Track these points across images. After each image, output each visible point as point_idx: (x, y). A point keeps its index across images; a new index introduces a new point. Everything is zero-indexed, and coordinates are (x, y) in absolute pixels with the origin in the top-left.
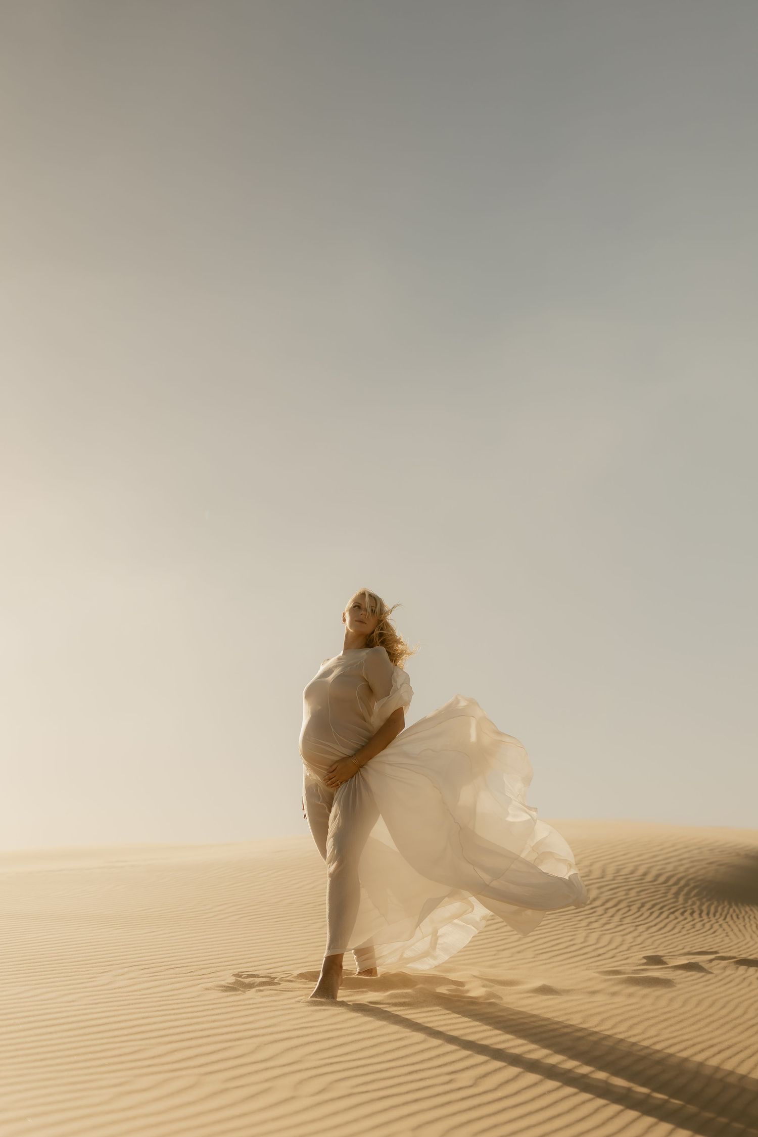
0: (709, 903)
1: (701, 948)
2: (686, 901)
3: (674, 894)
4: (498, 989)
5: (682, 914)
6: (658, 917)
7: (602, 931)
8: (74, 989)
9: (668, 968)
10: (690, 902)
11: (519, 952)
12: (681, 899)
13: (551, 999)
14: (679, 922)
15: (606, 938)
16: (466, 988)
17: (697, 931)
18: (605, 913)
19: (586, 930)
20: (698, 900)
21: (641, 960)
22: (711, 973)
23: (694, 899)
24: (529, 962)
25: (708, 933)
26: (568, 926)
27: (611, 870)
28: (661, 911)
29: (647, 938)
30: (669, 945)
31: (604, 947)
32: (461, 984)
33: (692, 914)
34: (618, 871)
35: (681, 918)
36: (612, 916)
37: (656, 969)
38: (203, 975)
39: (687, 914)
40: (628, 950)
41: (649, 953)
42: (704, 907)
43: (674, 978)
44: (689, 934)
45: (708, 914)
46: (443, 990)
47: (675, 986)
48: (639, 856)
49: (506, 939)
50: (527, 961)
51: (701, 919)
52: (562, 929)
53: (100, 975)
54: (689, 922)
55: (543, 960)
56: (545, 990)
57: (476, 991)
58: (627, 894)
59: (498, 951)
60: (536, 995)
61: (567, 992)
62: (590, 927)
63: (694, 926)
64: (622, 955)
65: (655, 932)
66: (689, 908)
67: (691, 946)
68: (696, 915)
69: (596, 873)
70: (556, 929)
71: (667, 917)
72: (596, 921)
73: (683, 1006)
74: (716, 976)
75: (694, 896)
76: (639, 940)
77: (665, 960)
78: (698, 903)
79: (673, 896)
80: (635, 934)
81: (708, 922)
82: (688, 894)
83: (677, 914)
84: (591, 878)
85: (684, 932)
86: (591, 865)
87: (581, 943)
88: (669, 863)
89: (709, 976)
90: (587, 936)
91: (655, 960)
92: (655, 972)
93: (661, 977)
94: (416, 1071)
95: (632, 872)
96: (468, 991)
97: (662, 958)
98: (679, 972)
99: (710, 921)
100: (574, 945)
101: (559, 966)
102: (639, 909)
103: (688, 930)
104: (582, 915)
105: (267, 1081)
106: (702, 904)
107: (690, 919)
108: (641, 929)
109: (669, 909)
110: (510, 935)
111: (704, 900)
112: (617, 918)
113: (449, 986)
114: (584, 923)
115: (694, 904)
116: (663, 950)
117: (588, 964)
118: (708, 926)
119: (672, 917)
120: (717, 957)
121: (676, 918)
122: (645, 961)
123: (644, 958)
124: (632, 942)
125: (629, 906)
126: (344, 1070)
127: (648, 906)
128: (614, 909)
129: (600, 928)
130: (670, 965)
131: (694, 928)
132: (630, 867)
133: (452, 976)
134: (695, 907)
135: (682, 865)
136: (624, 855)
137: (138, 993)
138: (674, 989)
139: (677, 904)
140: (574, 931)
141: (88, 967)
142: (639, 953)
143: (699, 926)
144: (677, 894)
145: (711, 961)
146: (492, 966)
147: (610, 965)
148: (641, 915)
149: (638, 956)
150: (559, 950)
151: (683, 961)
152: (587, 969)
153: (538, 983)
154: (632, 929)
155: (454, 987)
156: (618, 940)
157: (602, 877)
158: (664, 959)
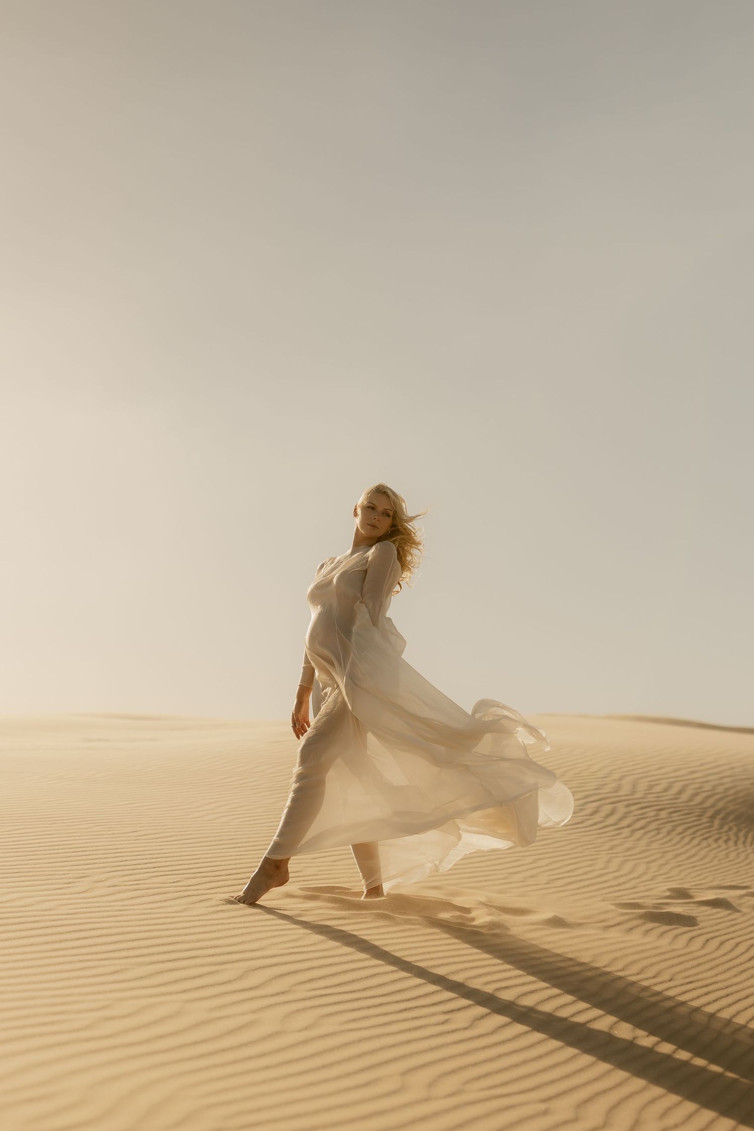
0: (746, 830)
1: (731, 881)
2: (721, 826)
3: (708, 817)
4: (505, 918)
5: (716, 840)
6: (688, 843)
7: (625, 856)
8: (49, 895)
9: (694, 903)
10: (726, 828)
11: (533, 876)
12: (717, 822)
13: (561, 933)
14: (711, 851)
15: (628, 867)
16: (473, 914)
17: (730, 861)
18: (631, 836)
19: (608, 854)
20: (735, 825)
21: (664, 892)
22: (739, 911)
23: (732, 824)
24: (542, 889)
25: (742, 864)
26: (588, 849)
27: (642, 786)
28: (694, 836)
29: (674, 868)
30: (699, 875)
31: (625, 875)
32: (467, 910)
33: (726, 841)
34: (650, 787)
35: (715, 845)
36: (639, 839)
37: (678, 904)
38: (190, 886)
39: (721, 842)
40: (651, 880)
41: (675, 885)
42: (741, 834)
43: (697, 915)
44: (721, 864)
45: (744, 843)
46: (445, 915)
47: (699, 925)
48: (676, 770)
49: (519, 860)
50: (538, 887)
51: (736, 847)
52: (581, 852)
53: (78, 880)
54: (722, 851)
55: (558, 887)
56: (557, 922)
57: (481, 918)
58: (657, 815)
59: (510, 873)
60: (546, 927)
61: (579, 925)
62: (614, 851)
63: (727, 855)
64: (645, 886)
65: (683, 861)
66: (724, 834)
67: (721, 878)
68: (731, 843)
69: (626, 789)
70: (576, 851)
71: (699, 844)
72: (620, 845)
73: (703, 948)
74: (744, 915)
75: (732, 821)
76: (667, 868)
77: (691, 894)
78: (735, 829)
79: (708, 819)
80: (662, 861)
81: (744, 852)
82: (724, 819)
83: (710, 840)
84: (619, 794)
85: (716, 862)
86: (621, 779)
87: (601, 869)
88: (707, 782)
89: (736, 915)
90: (608, 862)
91: (682, 894)
92: (677, 908)
93: (682, 913)
94: (410, 1009)
95: (666, 790)
96: (473, 919)
97: (688, 891)
98: (704, 908)
99: (746, 851)
100: (594, 870)
101: (572, 895)
102: (669, 833)
103: (720, 860)
104: (605, 837)
105: (253, 1012)
106: (739, 830)
107: (724, 847)
108: (669, 856)
109: (702, 835)
110: (524, 856)
111: (743, 825)
112: (643, 843)
113: (454, 912)
114: (607, 846)
115: (730, 829)
116: (689, 882)
117: (605, 894)
118: (743, 856)
119: (705, 843)
120: (748, 892)
121: (709, 845)
122: (668, 893)
123: (669, 890)
124: (657, 871)
125: (658, 829)
126: (335, 1004)
127: (680, 829)
128: (642, 831)
129: (623, 852)
130: (696, 900)
131: (727, 857)
132: (664, 784)
133: (458, 901)
134: (731, 834)
135: (722, 784)
136: (659, 769)
137: (118, 903)
138: (696, 928)
139: (711, 829)
140: (595, 855)
141: (65, 870)
142: (662, 884)
143: (733, 855)
144: (713, 817)
145: (741, 897)
146: (500, 892)
147: (630, 897)
148: (670, 840)
149: (662, 888)
150: (576, 876)
151: (711, 896)
152: (604, 900)
153: (549, 915)
154: (659, 855)
155: (458, 913)
156: (641, 869)
157: (632, 794)
158: (691, 892)
